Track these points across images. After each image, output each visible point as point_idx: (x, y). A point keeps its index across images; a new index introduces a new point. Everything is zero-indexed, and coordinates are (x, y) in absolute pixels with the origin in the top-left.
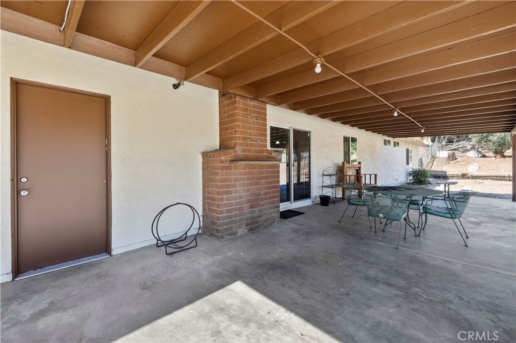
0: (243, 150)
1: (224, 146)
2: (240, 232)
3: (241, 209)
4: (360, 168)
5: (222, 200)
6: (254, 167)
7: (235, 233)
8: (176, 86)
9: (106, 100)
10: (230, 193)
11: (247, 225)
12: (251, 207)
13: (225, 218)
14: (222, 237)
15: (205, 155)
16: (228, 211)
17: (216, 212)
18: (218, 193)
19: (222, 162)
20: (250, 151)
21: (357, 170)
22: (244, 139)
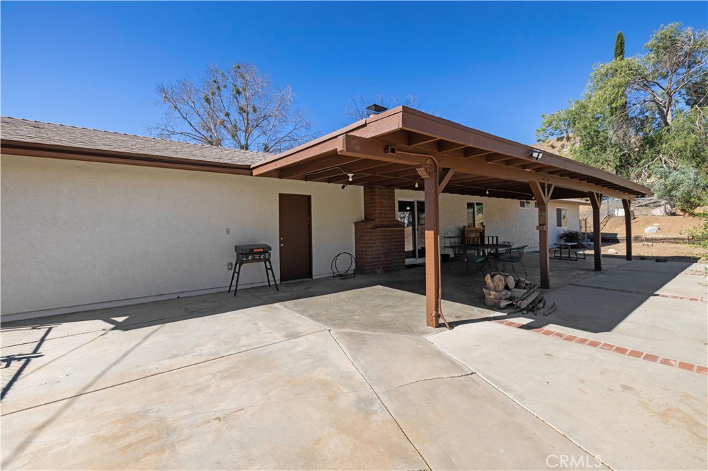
0: (380, 221)
1: (368, 218)
2: (379, 272)
3: (379, 258)
4: (483, 231)
5: (368, 251)
6: (387, 231)
7: (376, 272)
8: (343, 187)
9: (309, 197)
10: (373, 247)
11: (383, 268)
12: (385, 257)
13: (370, 262)
14: (368, 273)
15: (356, 224)
16: (371, 258)
17: (365, 259)
18: (366, 247)
19: (368, 228)
20: (384, 221)
21: (481, 233)
22: (381, 214)
